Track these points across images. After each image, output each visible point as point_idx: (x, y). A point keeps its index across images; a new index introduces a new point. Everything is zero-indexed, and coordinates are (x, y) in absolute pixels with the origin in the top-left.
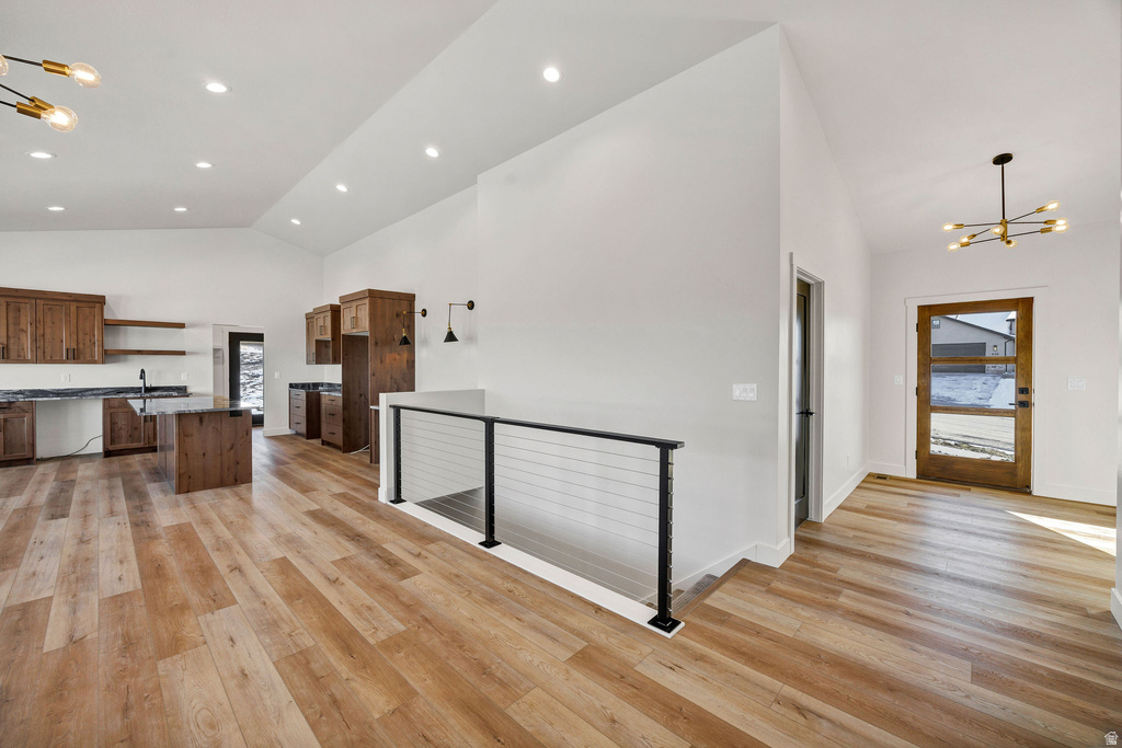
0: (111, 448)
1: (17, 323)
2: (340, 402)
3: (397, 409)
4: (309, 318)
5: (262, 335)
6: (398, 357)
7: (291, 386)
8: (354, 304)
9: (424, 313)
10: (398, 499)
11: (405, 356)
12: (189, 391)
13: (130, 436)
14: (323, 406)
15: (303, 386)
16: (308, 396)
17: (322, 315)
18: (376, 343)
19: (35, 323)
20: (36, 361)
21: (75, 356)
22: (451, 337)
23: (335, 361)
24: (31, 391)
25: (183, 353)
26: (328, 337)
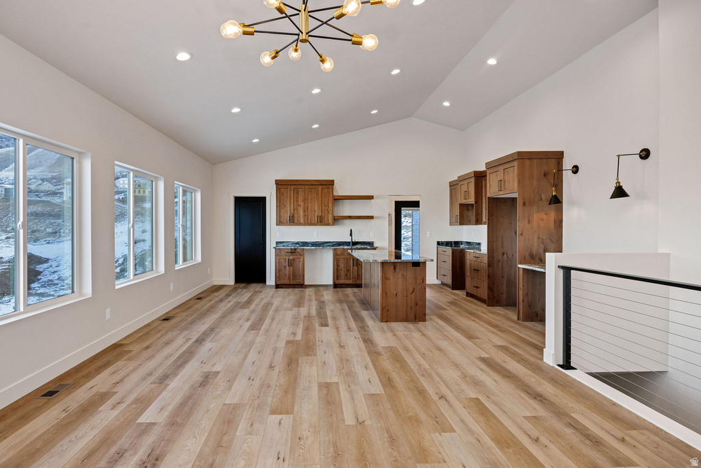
0: (337, 282)
1: (297, 201)
2: (486, 260)
3: (567, 271)
4: (453, 185)
5: (419, 202)
6: (545, 217)
7: (439, 243)
8: (501, 168)
9: (575, 170)
10: (567, 365)
11: (552, 215)
12: (375, 245)
13: (346, 275)
14: (468, 262)
15: (448, 244)
16: (453, 252)
17: (465, 182)
18: (524, 204)
19: (305, 200)
20: (304, 224)
21: (321, 221)
22: (619, 192)
23: (478, 221)
24: (302, 242)
25: (371, 217)
26: (472, 200)
